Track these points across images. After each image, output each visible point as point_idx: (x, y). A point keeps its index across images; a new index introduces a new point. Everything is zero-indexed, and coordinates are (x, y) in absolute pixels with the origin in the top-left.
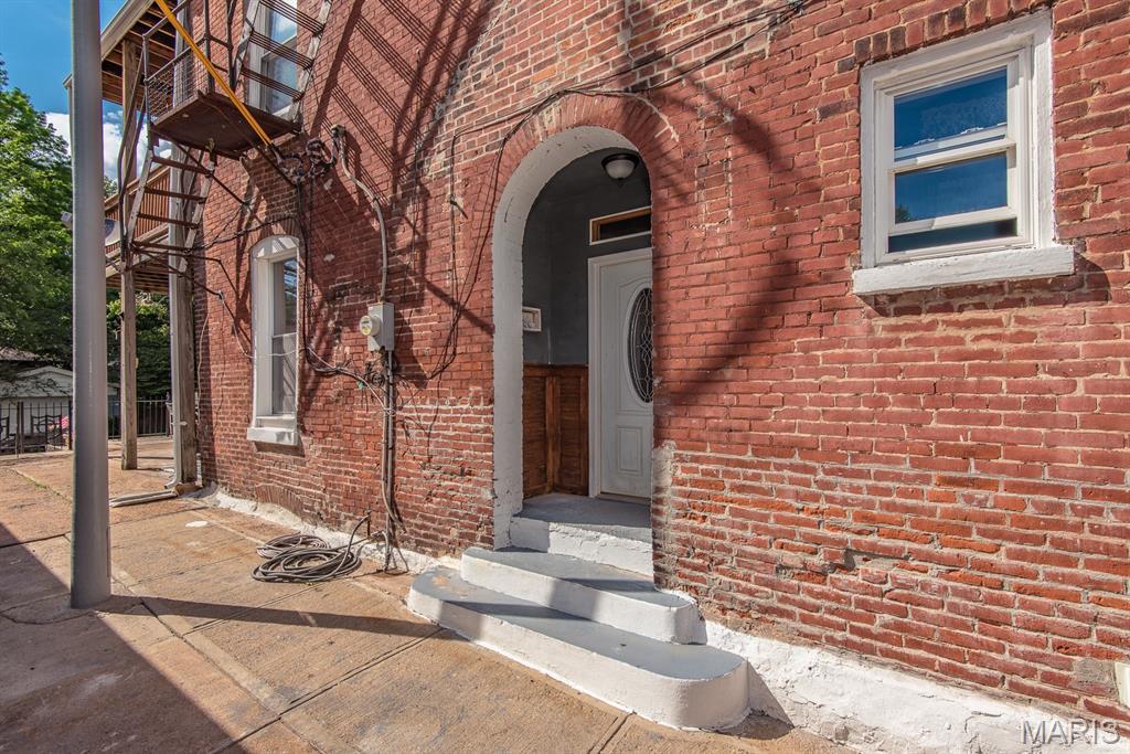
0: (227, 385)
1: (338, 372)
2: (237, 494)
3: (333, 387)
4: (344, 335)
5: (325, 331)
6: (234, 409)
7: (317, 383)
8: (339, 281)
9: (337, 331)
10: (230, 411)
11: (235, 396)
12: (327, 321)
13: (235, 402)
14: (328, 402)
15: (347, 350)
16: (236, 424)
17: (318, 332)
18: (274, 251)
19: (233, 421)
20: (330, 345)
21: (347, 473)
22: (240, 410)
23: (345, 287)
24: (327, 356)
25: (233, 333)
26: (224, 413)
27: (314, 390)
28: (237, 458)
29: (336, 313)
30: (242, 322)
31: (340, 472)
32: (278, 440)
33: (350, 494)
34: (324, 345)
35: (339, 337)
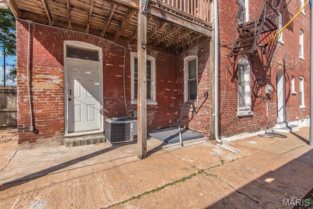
0: (228, 99)
1: (259, 97)
2: (229, 136)
3: (258, 100)
4: (260, 89)
5: (256, 87)
6: (231, 107)
7: (255, 99)
8: (259, 77)
9: (259, 88)
10: (229, 108)
11: (231, 103)
12: (257, 85)
13: (231, 104)
14: (257, 104)
15: (260, 92)
16: (231, 112)
17: (255, 87)
18: (244, 62)
19: (230, 111)
20: (257, 91)
21: (261, 118)
22: (233, 107)
23: (260, 79)
24: (257, 93)
25: (232, 81)
26: (226, 109)
27: (255, 101)
28: (231, 123)
29: (259, 84)
30: (235, 78)
31: (260, 118)
32: (249, 114)
33: (262, 123)
34: (256, 90)
35: (259, 89)
